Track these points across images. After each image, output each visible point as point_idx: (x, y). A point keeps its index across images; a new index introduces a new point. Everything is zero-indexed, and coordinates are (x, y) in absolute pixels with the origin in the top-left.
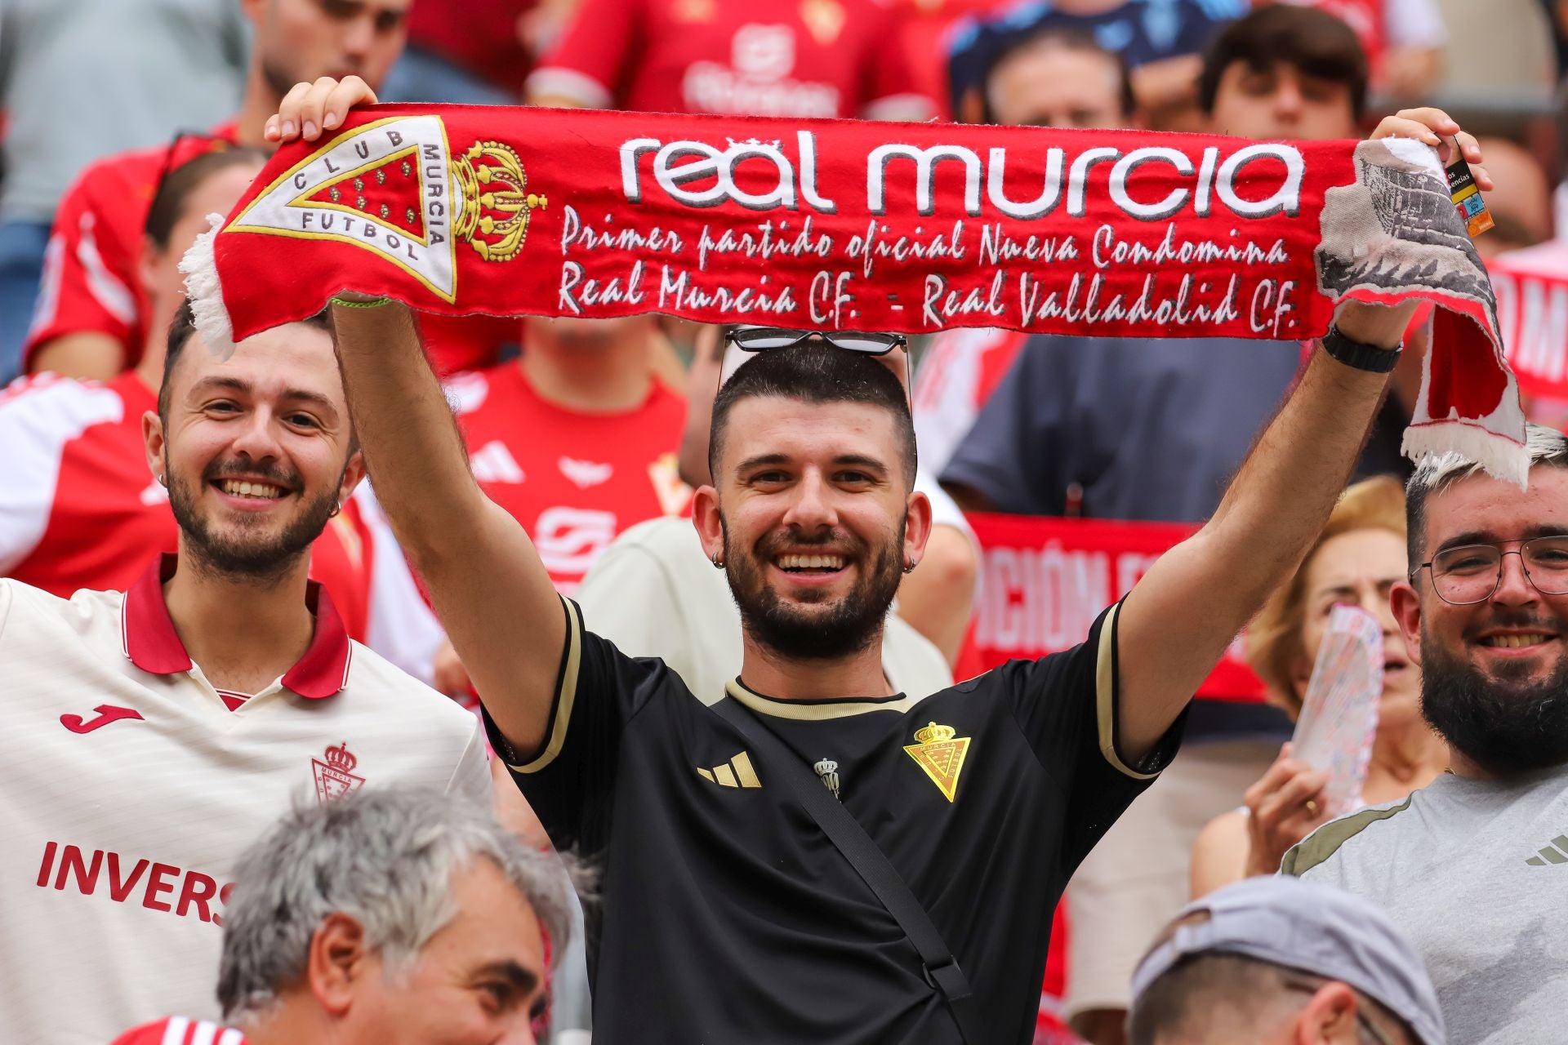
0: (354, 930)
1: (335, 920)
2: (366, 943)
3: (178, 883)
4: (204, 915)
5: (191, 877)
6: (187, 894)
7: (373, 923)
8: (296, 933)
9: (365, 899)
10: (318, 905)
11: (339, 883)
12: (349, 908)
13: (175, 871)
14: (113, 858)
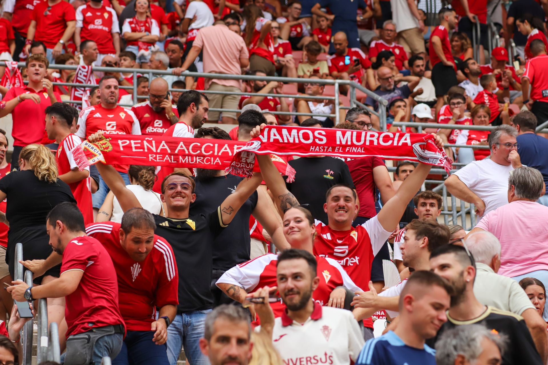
0: (463, 357)
1: (459, 356)
2: (466, 360)
3: (305, 360)
4: (311, 363)
5: (307, 358)
6: (307, 361)
7: (466, 355)
8: (451, 359)
9: (464, 351)
10: (455, 353)
11: (459, 348)
12: (461, 353)
13: (303, 358)
14: (292, 360)
